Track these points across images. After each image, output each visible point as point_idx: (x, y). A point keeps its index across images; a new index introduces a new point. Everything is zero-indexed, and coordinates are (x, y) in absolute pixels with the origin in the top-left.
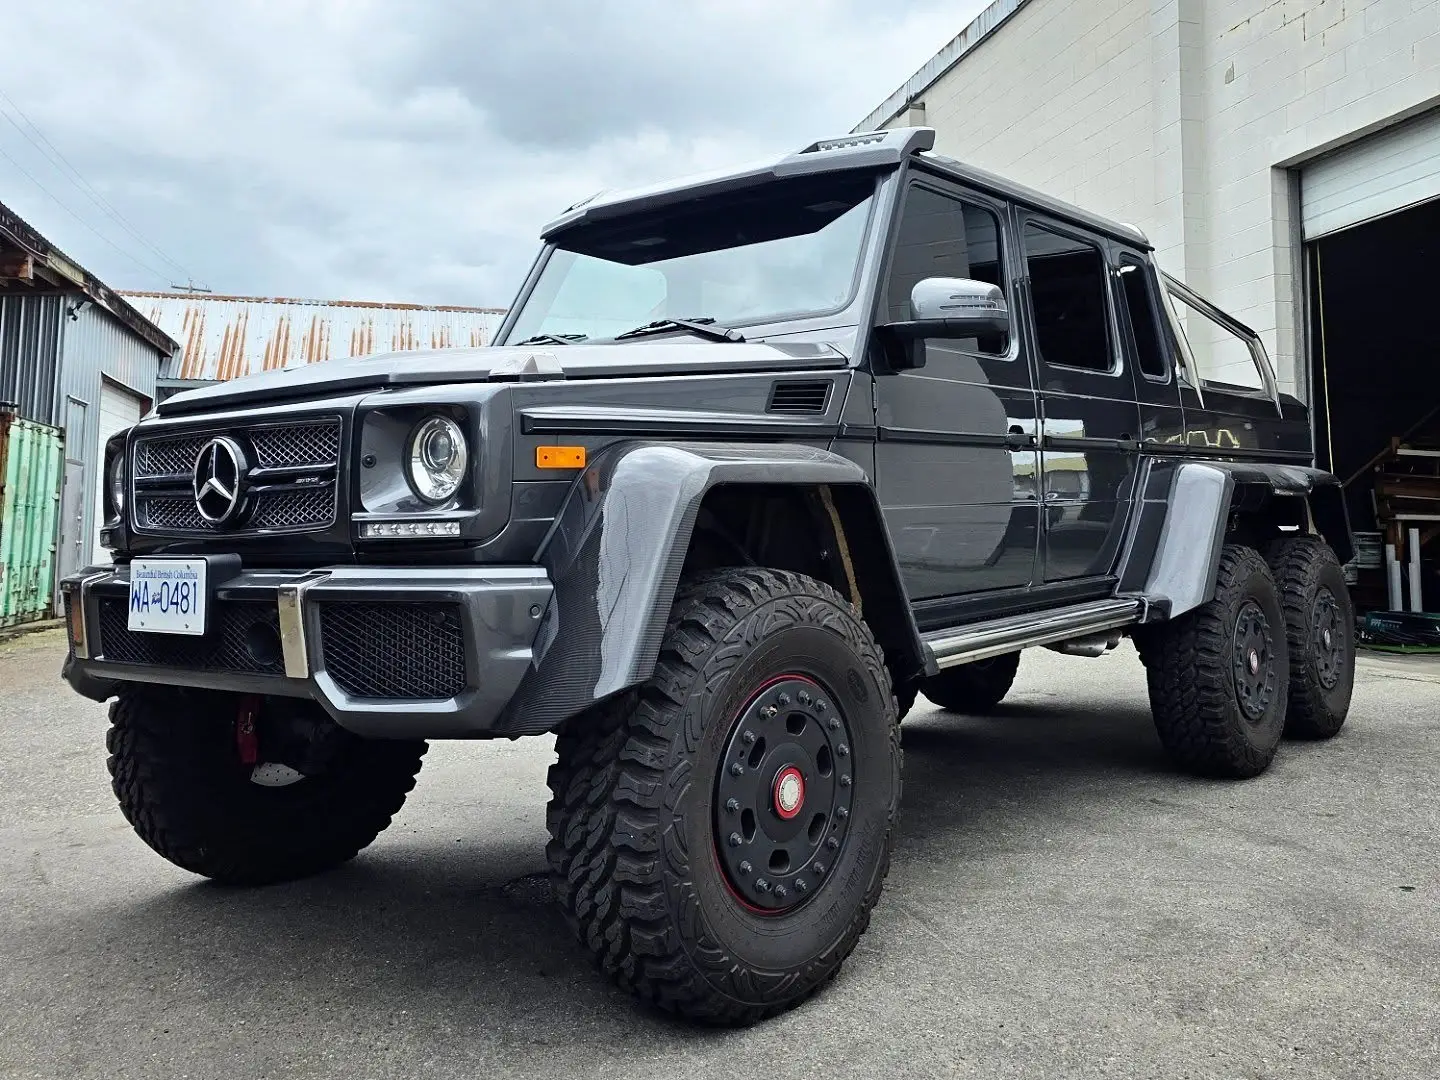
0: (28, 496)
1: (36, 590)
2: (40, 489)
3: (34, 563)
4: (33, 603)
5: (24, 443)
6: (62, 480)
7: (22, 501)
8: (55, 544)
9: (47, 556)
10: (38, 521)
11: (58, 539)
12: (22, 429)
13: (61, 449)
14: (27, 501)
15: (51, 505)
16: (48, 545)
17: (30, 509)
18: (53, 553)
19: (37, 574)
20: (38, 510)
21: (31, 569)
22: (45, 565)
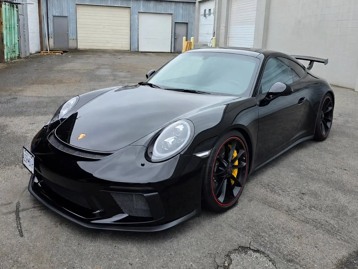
0: (9, 25)
1: (15, 51)
2: (13, 22)
3: (13, 43)
4: (15, 55)
5: (6, 9)
6: (18, 20)
7: (8, 26)
8: (18, 38)
9: (17, 42)
10: (13, 32)
11: (19, 37)
12: (6, 5)
13: (17, 11)
14: (9, 26)
15: (16, 27)
16: (17, 39)
17: (10, 28)
18: (18, 40)
19: (14, 46)
20: (13, 29)
21: (13, 45)
22: (16, 44)
